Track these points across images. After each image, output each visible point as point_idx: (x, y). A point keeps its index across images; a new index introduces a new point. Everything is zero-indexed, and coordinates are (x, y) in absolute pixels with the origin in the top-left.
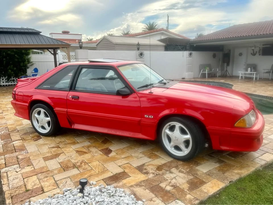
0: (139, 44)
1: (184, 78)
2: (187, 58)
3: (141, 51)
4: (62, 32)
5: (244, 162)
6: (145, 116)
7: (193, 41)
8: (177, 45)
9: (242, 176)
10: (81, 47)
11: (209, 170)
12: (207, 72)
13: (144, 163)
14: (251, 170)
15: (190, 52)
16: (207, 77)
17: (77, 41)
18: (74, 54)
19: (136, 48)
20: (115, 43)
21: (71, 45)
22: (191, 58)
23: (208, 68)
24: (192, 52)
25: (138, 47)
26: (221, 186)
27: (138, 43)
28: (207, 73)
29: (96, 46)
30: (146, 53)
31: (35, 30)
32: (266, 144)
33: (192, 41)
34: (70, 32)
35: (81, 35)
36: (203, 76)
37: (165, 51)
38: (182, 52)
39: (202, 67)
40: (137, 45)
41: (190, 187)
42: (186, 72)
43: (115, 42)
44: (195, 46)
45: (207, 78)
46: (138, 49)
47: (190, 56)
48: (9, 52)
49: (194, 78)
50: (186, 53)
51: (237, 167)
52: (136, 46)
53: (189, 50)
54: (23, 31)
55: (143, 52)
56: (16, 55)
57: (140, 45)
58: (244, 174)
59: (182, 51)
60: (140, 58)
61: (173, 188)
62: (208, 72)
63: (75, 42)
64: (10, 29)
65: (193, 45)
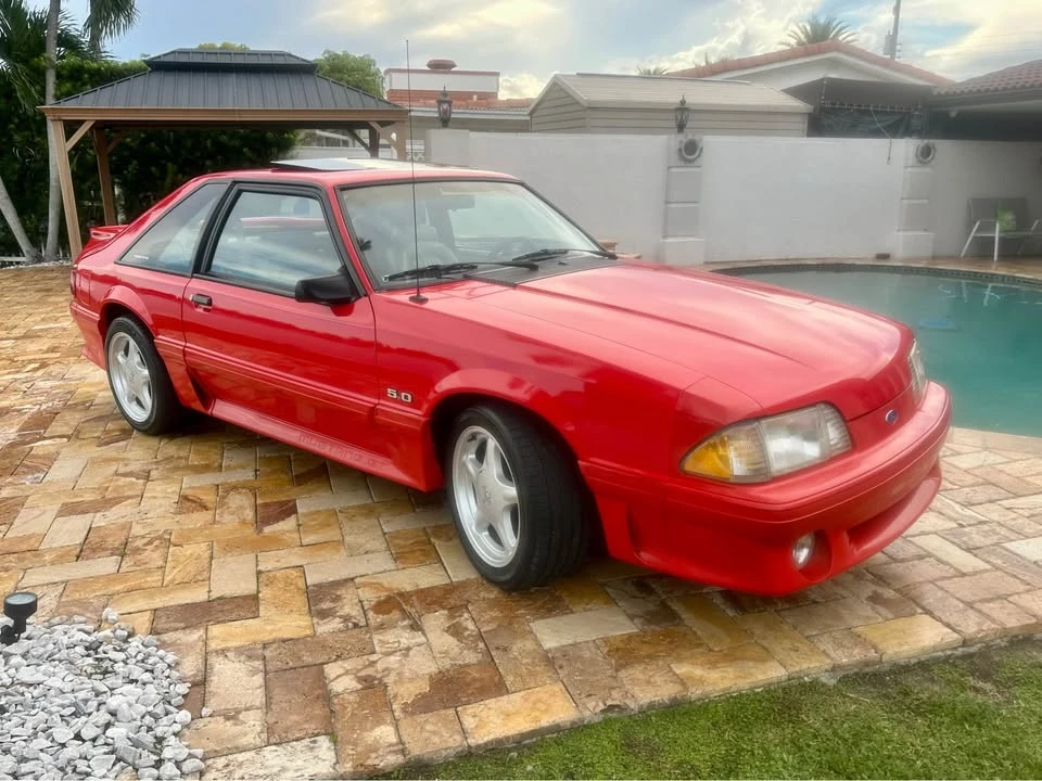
0: (686, 106)
1: (885, 257)
2: (906, 167)
3: (690, 137)
4: (429, 66)
5: (764, 638)
6: (389, 390)
7: (947, 93)
8: (867, 112)
9: (695, 693)
10: (445, 121)
11: (571, 642)
12: (997, 235)
13: (352, 576)
14: (761, 677)
15: (926, 141)
16: (999, 256)
17: (475, 97)
18: (423, 147)
19: (673, 124)
20: (586, 105)
21: (410, 111)
22: (927, 170)
23: (1009, 217)
24: (932, 141)
25: (681, 117)
26: (551, 720)
27: (683, 102)
28: (1000, 238)
29: (528, 118)
30: (715, 145)
31: (298, 58)
32: (964, 575)
33: (939, 95)
34: (454, 66)
35: (496, 74)
36: (982, 250)
37: (809, 135)
38: (887, 141)
39: (983, 210)
40: (677, 109)
41: (424, 696)
42: (898, 231)
43: (587, 101)
44: (953, 114)
45: (995, 258)
46: (681, 127)
47: (920, 162)
48: (224, 138)
49: (934, 258)
50: (904, 148)
51: (711, 650)
52: (672, 116)
53: (920, 133)
54: (228, 61)
55: (697, 138)
56: (245, 150)
57: (687, 109)
58: (709, 689)
59: (885, 137)
60: (683, 164)
61: (360, 686)
62: (1002, 235)
63: (464, 103)
64: (183, 55)
65: (947, 114)
